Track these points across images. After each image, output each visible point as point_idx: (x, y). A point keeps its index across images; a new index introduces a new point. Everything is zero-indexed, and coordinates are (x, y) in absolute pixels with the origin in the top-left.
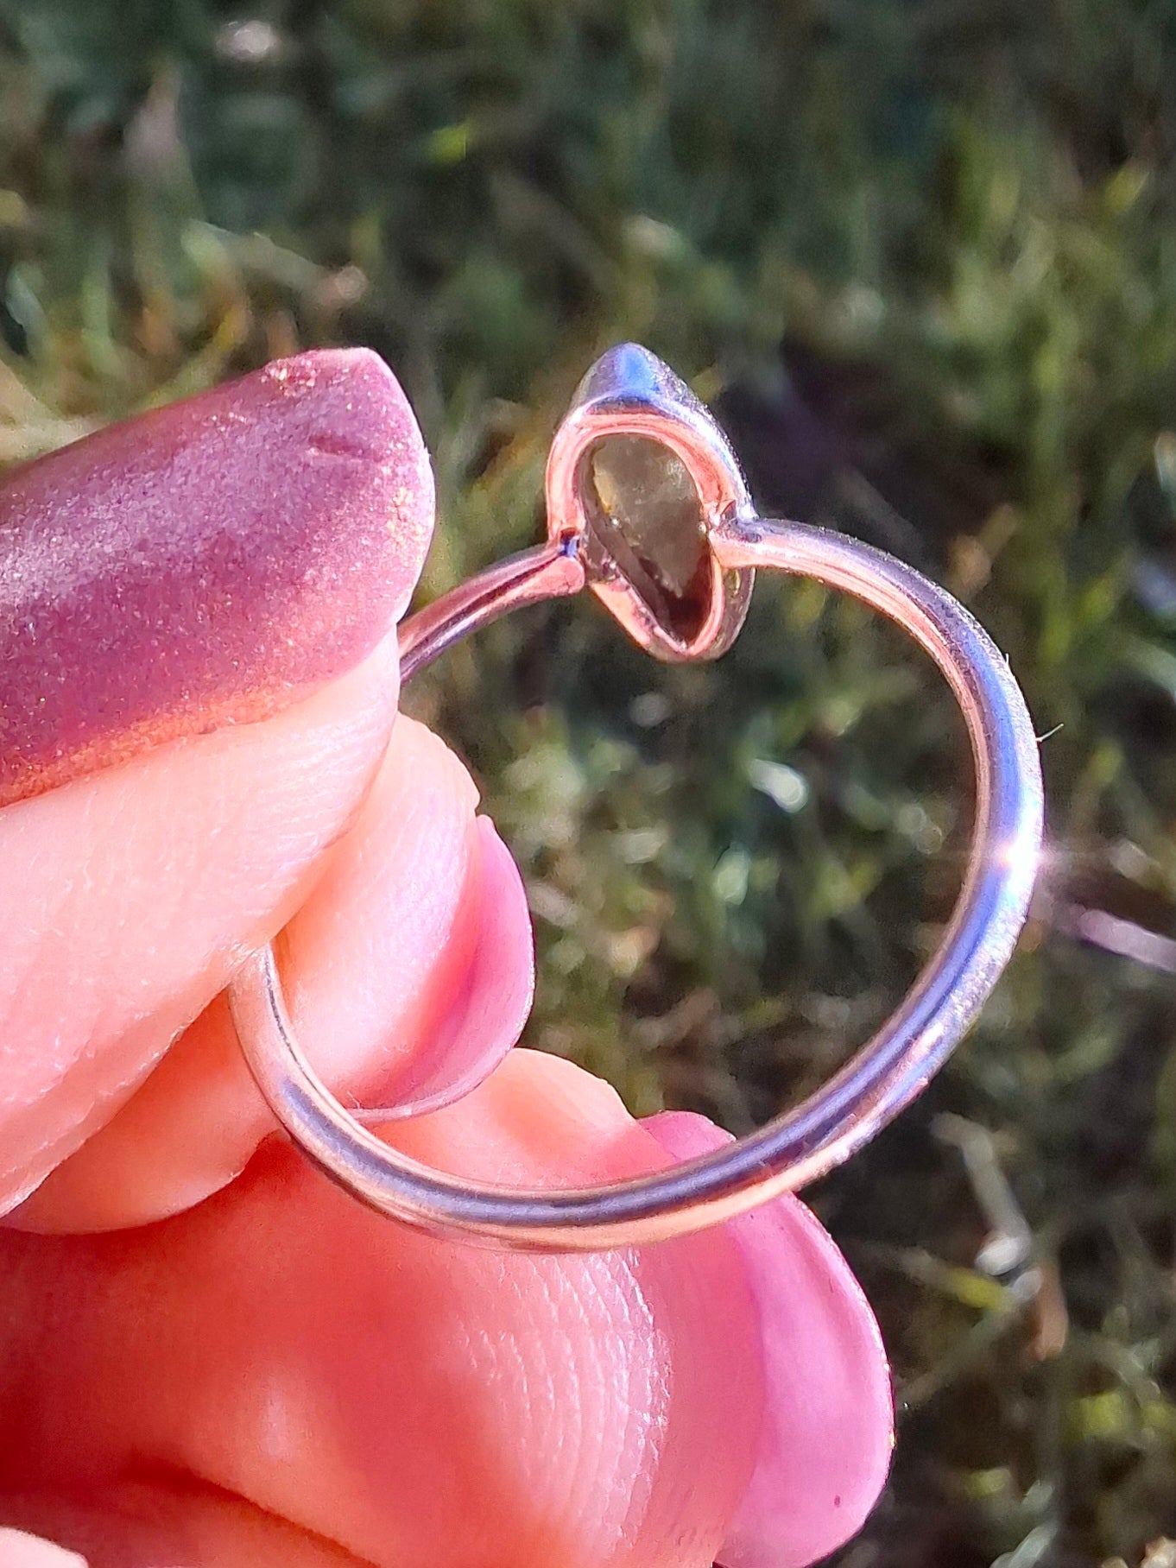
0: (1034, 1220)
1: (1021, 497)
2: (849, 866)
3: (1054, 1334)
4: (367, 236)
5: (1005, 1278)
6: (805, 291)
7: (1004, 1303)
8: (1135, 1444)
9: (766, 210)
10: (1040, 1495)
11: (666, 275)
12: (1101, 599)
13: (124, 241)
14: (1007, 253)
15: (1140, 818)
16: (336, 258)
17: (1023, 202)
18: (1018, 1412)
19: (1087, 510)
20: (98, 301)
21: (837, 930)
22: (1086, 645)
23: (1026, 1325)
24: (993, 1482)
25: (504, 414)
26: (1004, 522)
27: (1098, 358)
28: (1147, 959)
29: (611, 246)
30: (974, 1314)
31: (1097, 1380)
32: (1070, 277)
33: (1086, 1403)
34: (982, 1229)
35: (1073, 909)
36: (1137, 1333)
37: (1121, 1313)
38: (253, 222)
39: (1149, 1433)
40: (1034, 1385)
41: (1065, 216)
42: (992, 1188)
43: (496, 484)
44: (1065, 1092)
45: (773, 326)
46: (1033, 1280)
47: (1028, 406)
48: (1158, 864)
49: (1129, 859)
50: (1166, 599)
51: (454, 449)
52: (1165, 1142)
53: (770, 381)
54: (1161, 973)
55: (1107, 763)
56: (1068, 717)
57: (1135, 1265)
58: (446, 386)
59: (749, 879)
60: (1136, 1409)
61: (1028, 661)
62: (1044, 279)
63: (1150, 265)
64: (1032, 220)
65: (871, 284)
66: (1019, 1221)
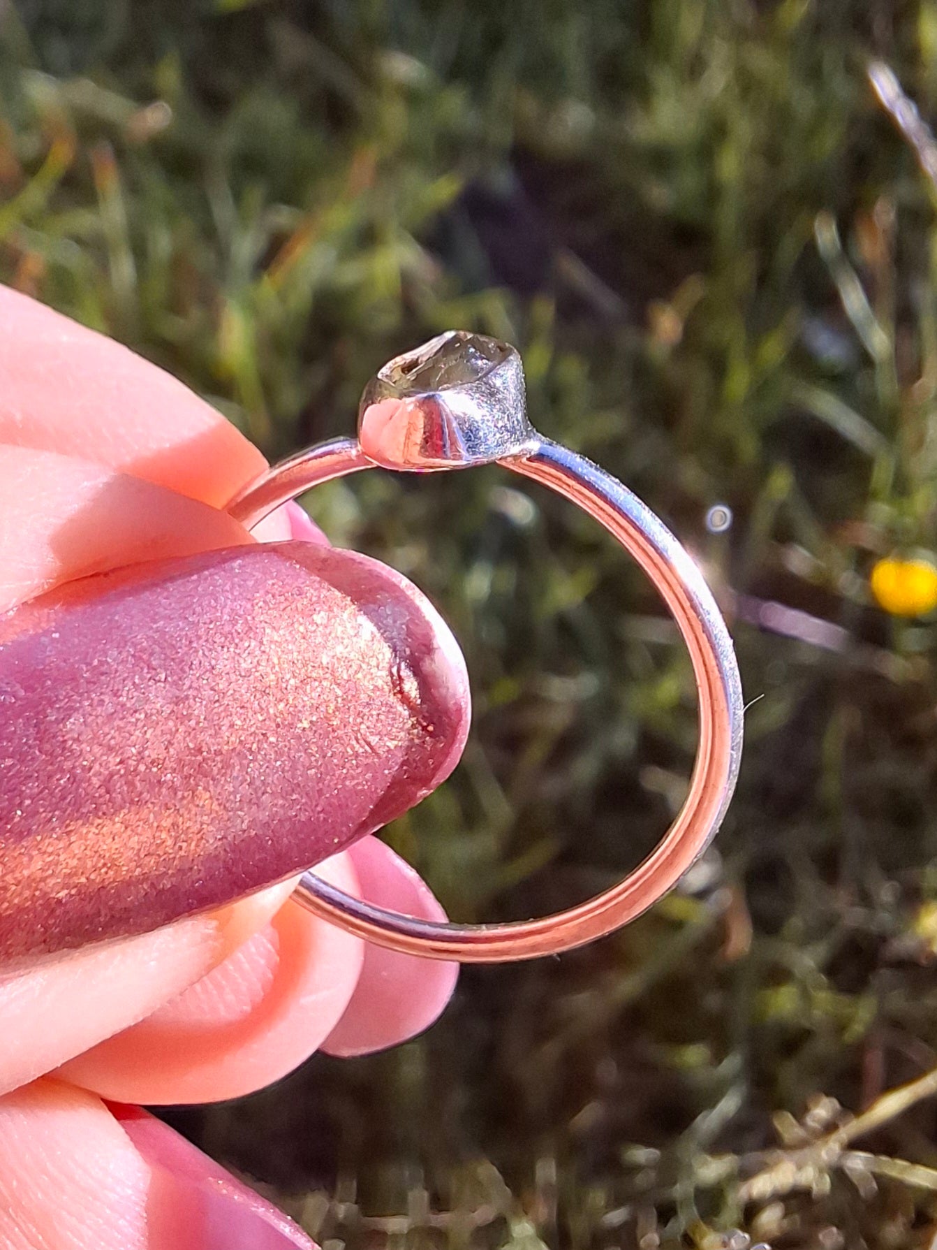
0: (724, 851)
1: (708, 268)
2: (572, 572)
3: (741, 939)
4: (169, 76)
5: (703, 894)
6: (529, 106)
7: (700, 916)
8: (807, 1025)
9: (495, 41)
10: (732, 1063)
11: (412, 97)
12: (773, 350)
14: (695, 68)
15: (808, 528)
16: (145, 95)
17: (708, 27)
18: (712, 1001)
19: (763, 278)
21: (563, 625)
22: (761, 389)
23: (718, 935)
24: (694, 1056)
25: (283, 217)
26: (693, 290)
27: (771, 153)
28: (813, 640)
29: (369, 79)
30: (677, 925)
31: (777, 975)
32: (747, 84)
33: (769, 992)
35: (754, 602)
36: (807, 939)
37: (796, 923)
38: (76, 68)
39: (817, 1013)
40: (726, 980)
41: (741, 36)
43: (280, 272)
45: (502, 135)
46: (726, 898)
47: (712, 193)
48: (823, 564)
49: (799, 561)
50: (829, 348)
51: (246, 247)
52: (831, 787)
53: (503, 181)
54: (826, 651)
55: (781, 483)
56: (749, 447)
57: (808, 885)
58: (238, 197)
59: (493, 585)
60: (805, 995)
61: (716, 400)
62: (725, 90)
63: (813, 74)
64: (716, 40)
65: (582, 99)
66: (713, 852)
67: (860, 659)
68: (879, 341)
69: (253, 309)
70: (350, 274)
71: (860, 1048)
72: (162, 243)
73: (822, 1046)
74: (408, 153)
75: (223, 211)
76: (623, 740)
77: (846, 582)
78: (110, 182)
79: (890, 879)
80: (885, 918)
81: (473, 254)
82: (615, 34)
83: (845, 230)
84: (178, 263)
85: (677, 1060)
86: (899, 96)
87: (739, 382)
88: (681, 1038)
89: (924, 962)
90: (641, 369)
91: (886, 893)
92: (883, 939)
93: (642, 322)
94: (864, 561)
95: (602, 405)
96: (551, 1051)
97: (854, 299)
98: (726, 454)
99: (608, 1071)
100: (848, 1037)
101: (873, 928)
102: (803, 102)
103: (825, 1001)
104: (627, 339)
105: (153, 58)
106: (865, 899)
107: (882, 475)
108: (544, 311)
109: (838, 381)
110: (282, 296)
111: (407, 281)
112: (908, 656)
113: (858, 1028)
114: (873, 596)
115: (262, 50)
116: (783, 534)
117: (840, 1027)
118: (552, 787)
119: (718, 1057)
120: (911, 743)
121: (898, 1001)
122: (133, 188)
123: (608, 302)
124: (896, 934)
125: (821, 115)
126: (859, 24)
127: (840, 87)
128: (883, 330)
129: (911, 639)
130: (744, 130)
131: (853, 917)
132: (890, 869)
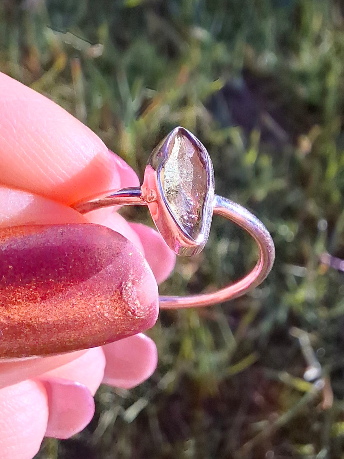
0: (322, 364)
1: (321, 122)
3: (328, 401)
4: (103, 32)
5: (313, 382)
6: (250, 52)
7: (312, 390)
9: (237, 26)
10: (323, 453)
11: (203, 47)
13: (23, 32)
14: (318, 41)
16: (93, 40)
17: (323, 25)
18: (316, 426)
19: (343, 128)
20: (14, 52)
22: (342, 173)
23: (319, 398)
24: (308, 449)
25: (150, 93)
26: (316, 131)
29: (185, 37)
30: (303, 393)
31: (342, 416)
32: (339, 50)
33: (338, 424)
34: (305, 366)
35: (338, 260)
40: (321, 418)
41: (337, 29)
42: (308, 352)
43: (147, 116)
44: (333, 321)
45: (239, 64)
46: (321, 383)
47: (324, 92)
51: (133, 105)
53: (238, 83)
56: (336, 196)
58: (131, 84)
59: (228, 248)
61: (323, 177)
62: (330, 50)
64: (327, 30)
65: (272, 50)
66: (317, 363)
69: (135, 130)
72: (98, 101)
74: (200, 69)
75: (124, 88)
76: (282, 315)
78: (78, 74)
81: (225, 112)
82: (286, 25)
84: (105, 109)
85: (299, 451)
87: (333, 170)
88: (302, 442)
90: (293, 162)
93: (295, 143)
95: (277, 175)
96: (248, 445)
98: (326, 199)
99: (271, 455)
104: (288, 150)
105: (97, 24)
108: (256, 136)
110: (147, 125)
111: (199, 121)
115: (141, 24)
118: (252, 334)
119: (317, 451)
122: (87, 76)
123: (281, 134)
130: (338, 67)
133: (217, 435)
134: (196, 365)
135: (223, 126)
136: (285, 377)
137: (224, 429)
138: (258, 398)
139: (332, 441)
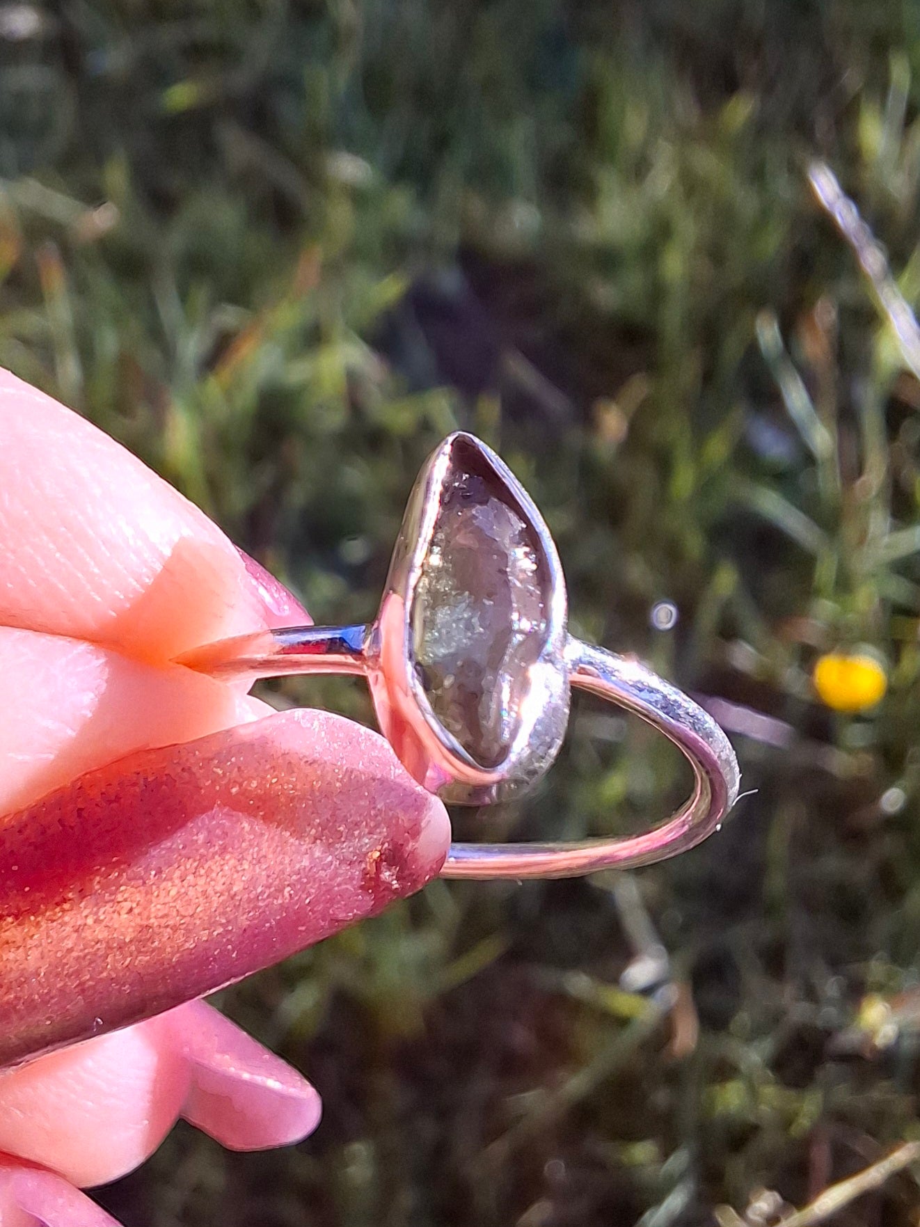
0: (671, 947)
1: (653, 367)
3: (687, 1035)
4: (116, 176)
5: (647, 992)
6: (477, 207)
7: (646, 1013)
8: (752, 1119)
9: (441, 143)
10: (679, 1160)
11: (359, 198)
12: (718, 448)
14: (639, 169)
15: (753, 625)
16: (94, 197)
17: (654, 129)
18: (661, 1098)
19: (708, 376)
22: (706, 486)
23: (665, 1031)
24: (642, 1152)
25: (229, 316)
26: (638, 388)
27: (715, 253)
28: (759, 736)
29: (315, 179)
30: (623, 1022)
31: (724, 1071)
32: (690, 184)
33: (717, 1088)
34: (626, 953)
36: (754, 1035)
37: (743, 1018)
38: (23, 169)
39: (764, 1108)
40: (674, 1077)
41: (685, 137)
42: (637, 924)
43: (225, 373)
45: (450, 236)
46: (672, 994)
47: (657, 293)
48: (765, 659)
49: (744, 657)
50: (773, 446)
51: (192, 346)
52: (776, 883)
53: (450, 281)
54: (771, 747)
55: (726, 581)
56: (694, 545)
57: (754, 980)
58: (184, 296)
60: (753, 1092)
61: (662, 498)
62: (671, 190)
63: (757, 175)
64: (660, 141)
65: (529, 199)
66: (659, 948)
67: (805, 755)
68: (822, 438)
69: (198, 408)
70: (297, 373)
71: (807, 1142)
72: (109, 343)
73: (769, 1141)
74: (355, 253)
75: (170, 310)
77: (790, 677)
78: (56, 281)
79: (835, 974)
80: (829, 1013)
81: (420, 353)
82: (561, 135)
83: (788, 329)
84: (125, 363)
85: (625, 1159)
86: (839, 197)
87: (684, 480)
88: (630, 1136)
89: (868, 1055)
90: (588, 468)
91: (831, 987)
92: (828, 1033)
93: (588, 420)
94: (808, 657)
95: (548, 501)
96: (500, 1149)
97: (796, 398)
98: (672, 552)
99: (556, 1169)
100: (795, 1131)
101: (819, 1023)
102: (746, 202)
103: (772, 1096)
104: (573, 437)
105: (100, 159)
106: (811, 994)
107: (825, 572)
108: (491, 409)
109: (782, 479)
110: (229, 395)
111: (353, 380)
112: (851, 751)
113: (804, 1122)
114: (816, 693)
115: (210, 151)
116: (729, 631)
117: (787, 1121)
119: (665, 1155)
120: (855, 839)
121: (843, 1095)
122: (80, 288)
123: (555, 402)
124: (841, 1028)
125: (764, 215)
126: (801, 127)
127: (782, 187)
128: (825, 426)
129: (855, 735)
130: (688, 229)
131: (799, 1012)
132: (835, 963)
133: (427, 1129)
134: (368, 965)
135: (416, 387)
136: (579, 984)
137: (444, 1114)
138: (521, 1037)
139: (704, 1129)
